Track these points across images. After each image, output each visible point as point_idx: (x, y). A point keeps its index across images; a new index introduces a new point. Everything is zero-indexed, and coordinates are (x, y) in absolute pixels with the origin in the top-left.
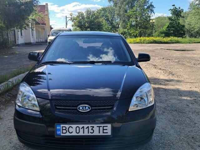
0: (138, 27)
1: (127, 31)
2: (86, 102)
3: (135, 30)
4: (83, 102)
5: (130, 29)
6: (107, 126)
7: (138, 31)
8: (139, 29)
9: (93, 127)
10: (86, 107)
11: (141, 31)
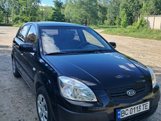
0: (30, 14)
1: (20, 17)
2: (130, 87)
3: (27, 16)
4: (128, 88)
5: (22, 15)
6: (147, 103)
7: (30, 17)
8: (31, 15)
9: (140, 106)
10: (132, 91)
11: (32, 18)
